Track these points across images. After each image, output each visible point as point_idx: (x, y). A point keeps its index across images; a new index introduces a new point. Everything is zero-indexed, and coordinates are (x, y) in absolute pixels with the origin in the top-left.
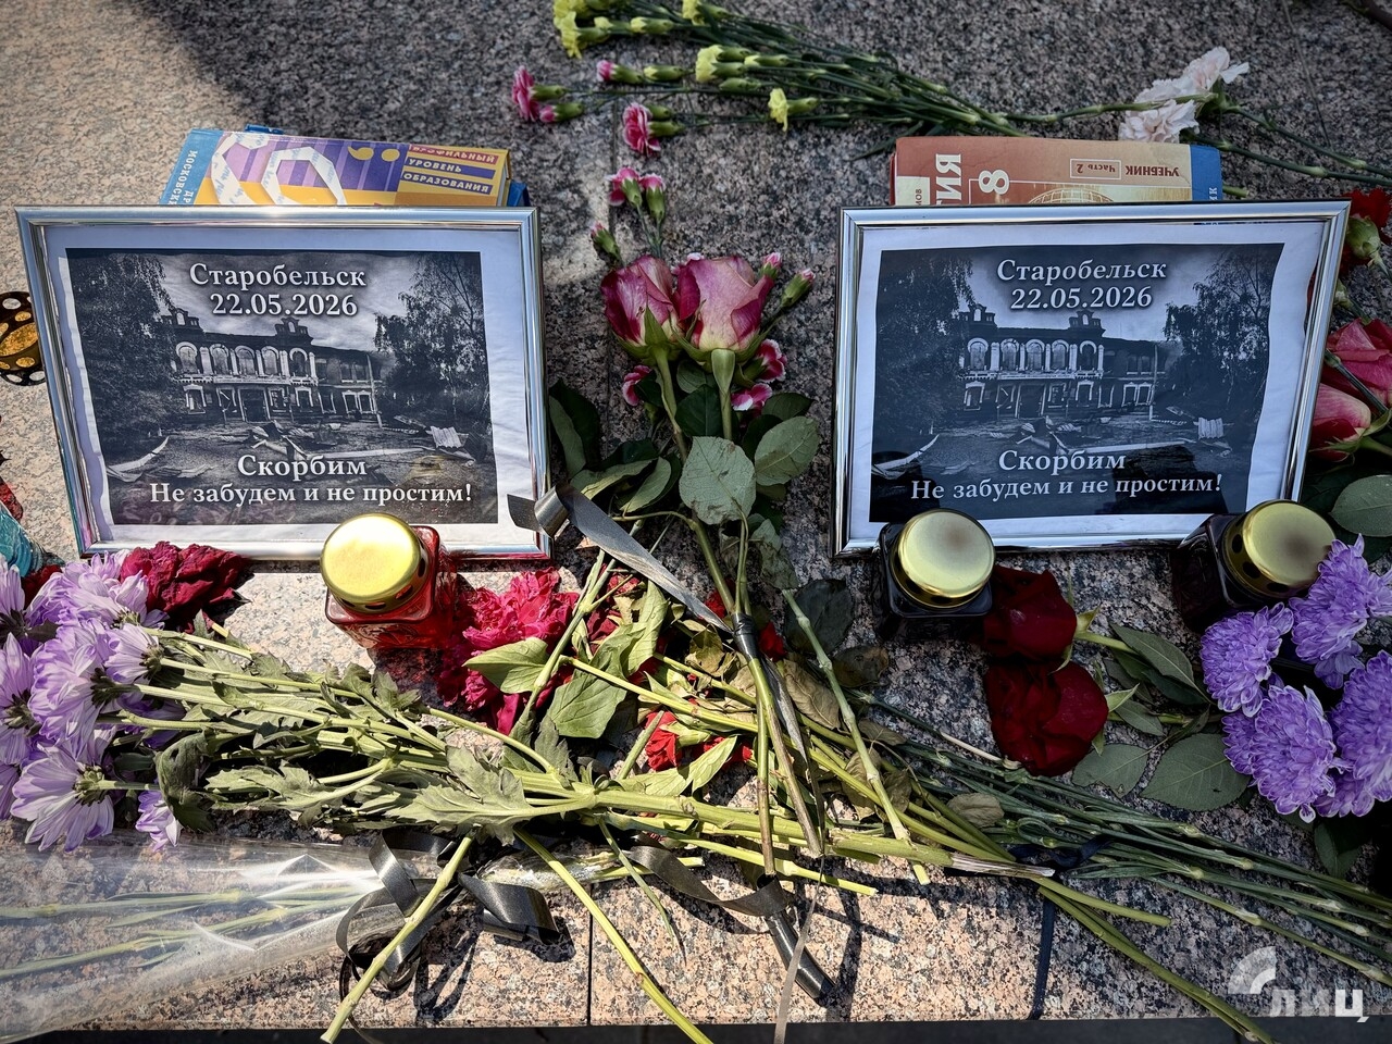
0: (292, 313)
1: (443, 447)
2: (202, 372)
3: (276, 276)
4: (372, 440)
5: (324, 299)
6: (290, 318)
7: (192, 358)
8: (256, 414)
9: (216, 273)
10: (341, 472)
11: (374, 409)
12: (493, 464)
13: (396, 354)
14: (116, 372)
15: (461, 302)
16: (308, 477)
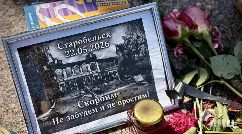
0: (90, 51)
1: (138, 82)
2: (64, 77)
3: (84, 41)
4: (117, 86)
5: (99, 44)
6: (90, 53)
7: (61, 74)
8: (81, 87)
9: (66, 44)
10: (109, 99)
11: (117, 75)
12: (154, 83)
13: (122, 56)
14: (37, 84)
15: (139, 34)
16: (100, 103)
